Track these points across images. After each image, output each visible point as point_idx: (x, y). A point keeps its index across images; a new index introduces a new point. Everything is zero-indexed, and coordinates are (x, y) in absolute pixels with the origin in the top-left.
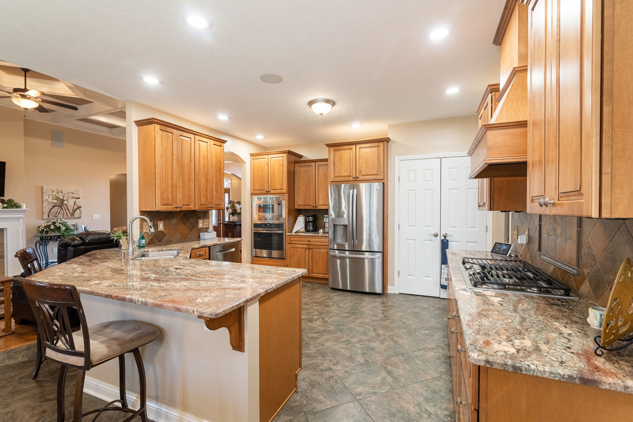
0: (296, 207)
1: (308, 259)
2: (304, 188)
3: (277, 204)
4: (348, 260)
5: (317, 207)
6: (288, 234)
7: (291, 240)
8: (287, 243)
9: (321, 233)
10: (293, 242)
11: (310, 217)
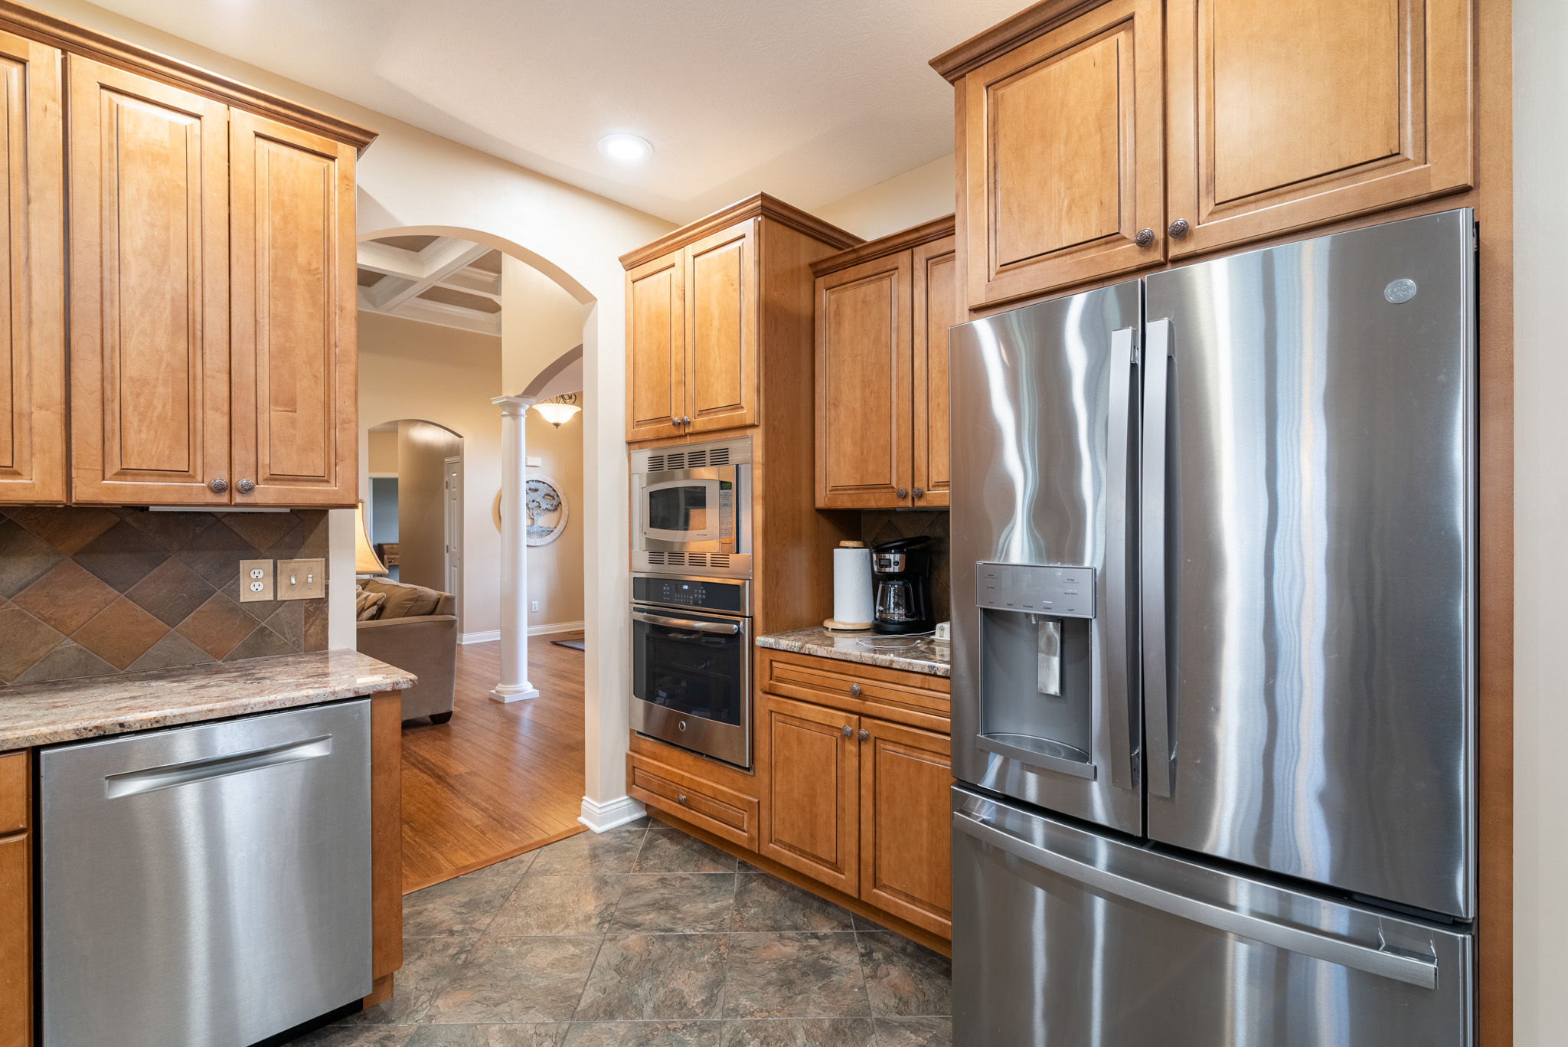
0: (820, 503)
1: (851, 794)
2: (858, 393)
3: (718, 485)
4: (1100, 904)
5: (921, 495)
6: (760, 640)
7: (776, 672)
8: (758, 693)
9: (941, 644)
10: (786, 688)
11: (887, 551)
